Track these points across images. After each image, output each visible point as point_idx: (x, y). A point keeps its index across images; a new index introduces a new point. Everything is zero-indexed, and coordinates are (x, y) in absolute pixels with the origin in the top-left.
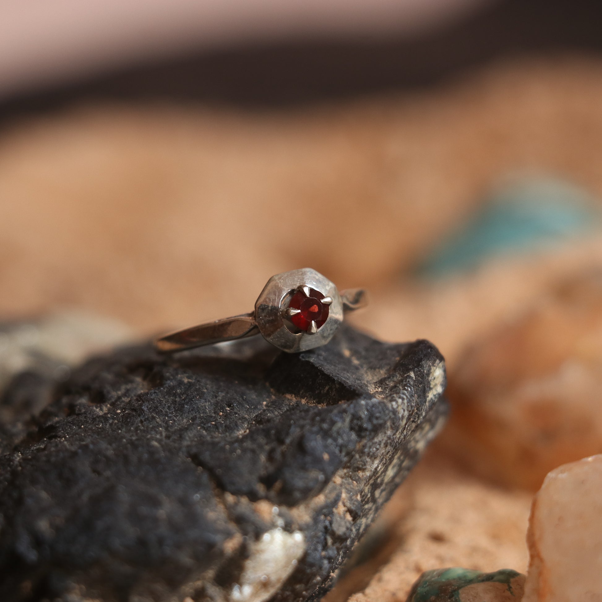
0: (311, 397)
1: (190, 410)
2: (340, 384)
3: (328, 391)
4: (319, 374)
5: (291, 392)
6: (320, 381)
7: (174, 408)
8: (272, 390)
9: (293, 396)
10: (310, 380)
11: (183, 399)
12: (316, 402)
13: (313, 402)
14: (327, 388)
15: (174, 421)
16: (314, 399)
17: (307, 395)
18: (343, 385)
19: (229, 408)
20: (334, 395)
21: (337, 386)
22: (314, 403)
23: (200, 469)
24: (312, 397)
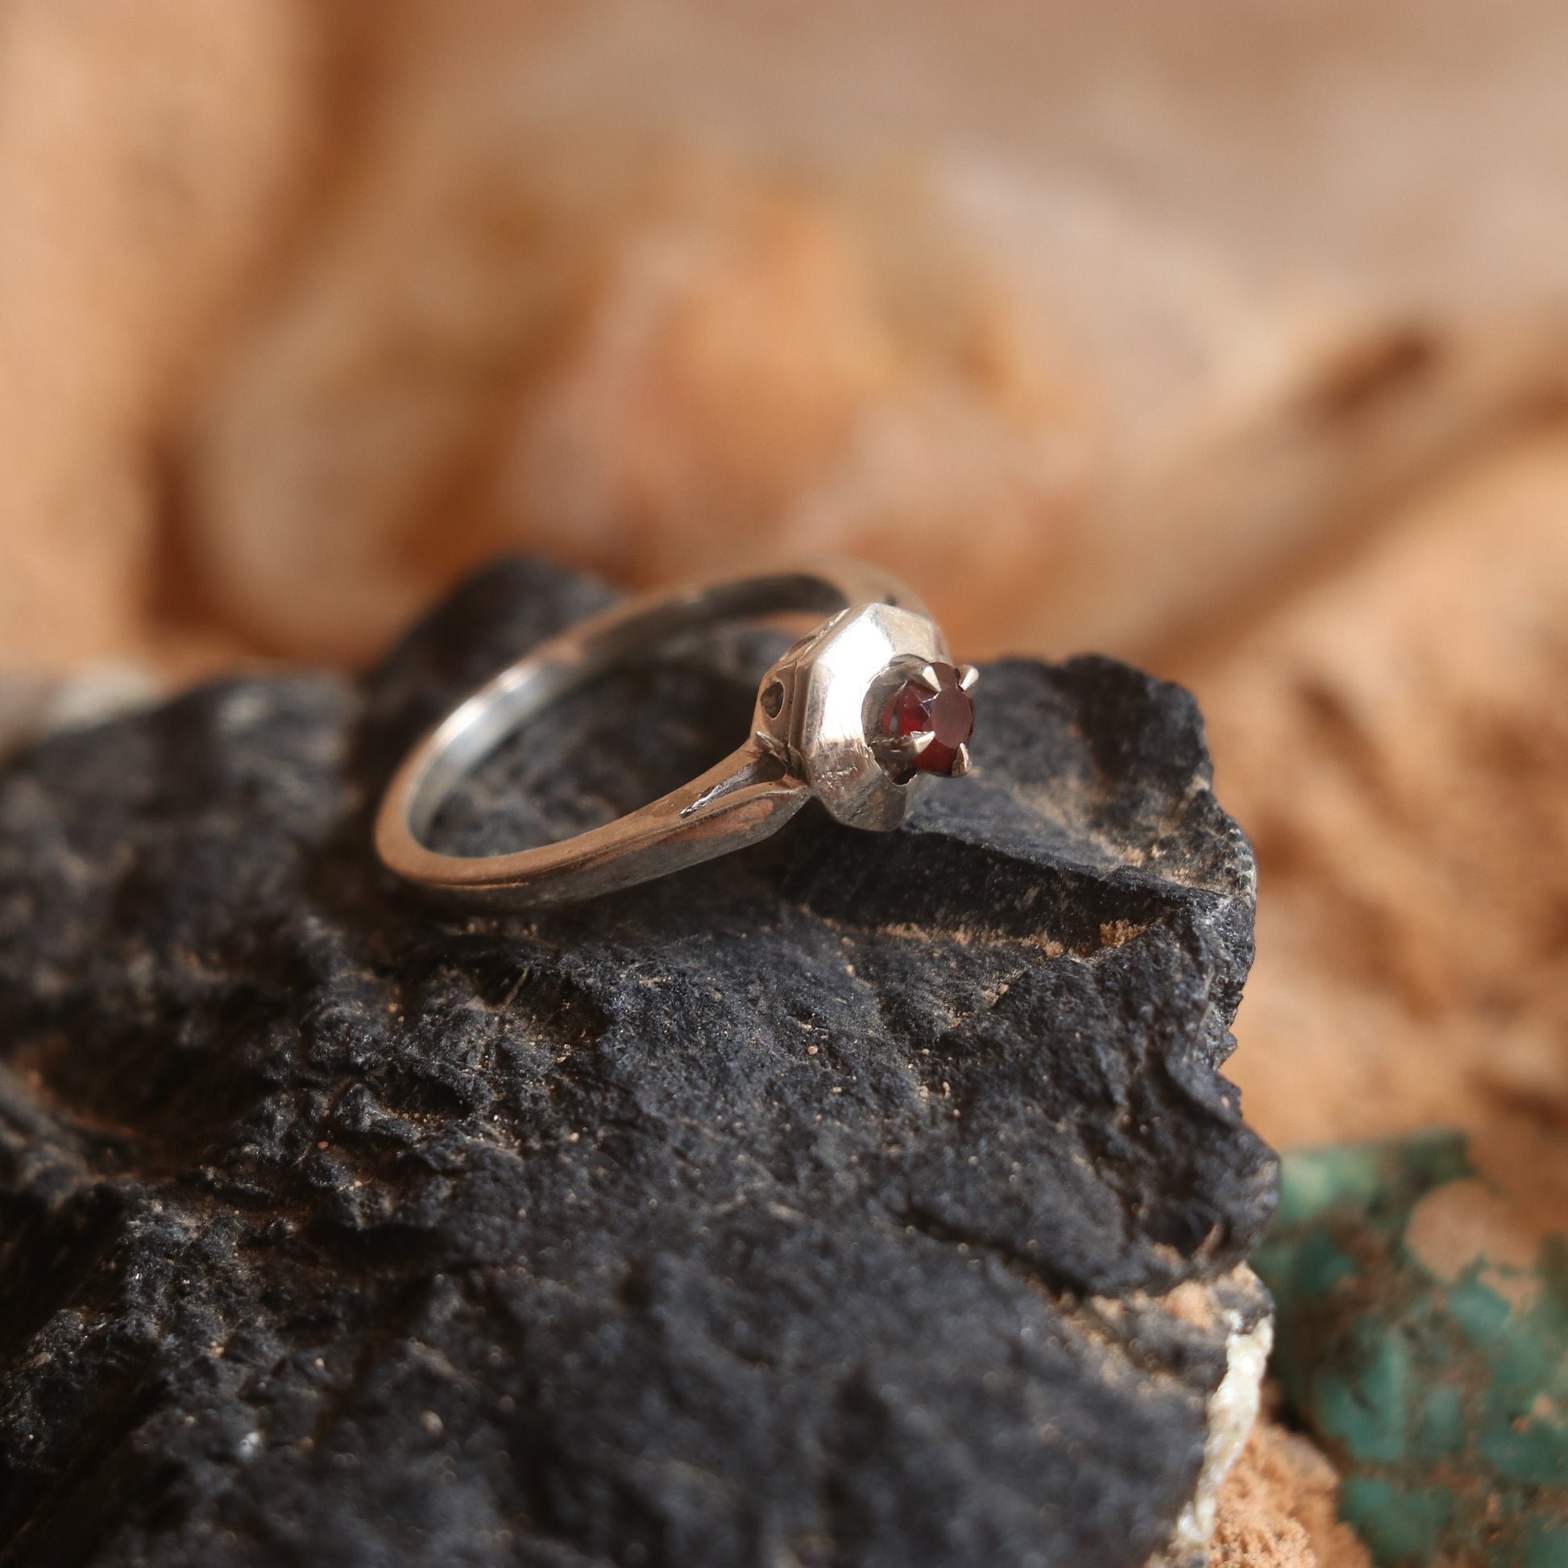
0: (979, 922)
1: (747, 1070)
2: (1078, 876)
3: (1038, 899)
4: (990, 861)
5: (904, 919)
6: (1000, 879)
7: (705, 1078)
8: (829, 922)
9: (915, 927)
10: (963, 880)
11: (707, 1046)
12: (1008, 933)
13: (996, 933)
14: (1032, 893)
15: (742, 1117)
16: (995, 926)
17: (964, 918)
18: (1092, 880)
19: (806, 1023)
20: (1069, 909)
21: (1072, 885)
22: (998, 937)
23: (962, 1248)
24: (987, 923)
